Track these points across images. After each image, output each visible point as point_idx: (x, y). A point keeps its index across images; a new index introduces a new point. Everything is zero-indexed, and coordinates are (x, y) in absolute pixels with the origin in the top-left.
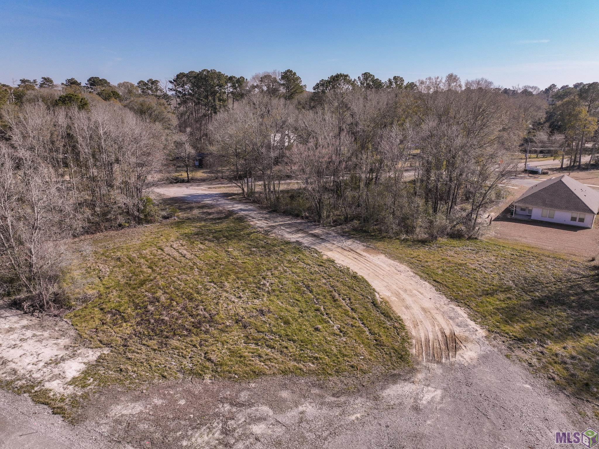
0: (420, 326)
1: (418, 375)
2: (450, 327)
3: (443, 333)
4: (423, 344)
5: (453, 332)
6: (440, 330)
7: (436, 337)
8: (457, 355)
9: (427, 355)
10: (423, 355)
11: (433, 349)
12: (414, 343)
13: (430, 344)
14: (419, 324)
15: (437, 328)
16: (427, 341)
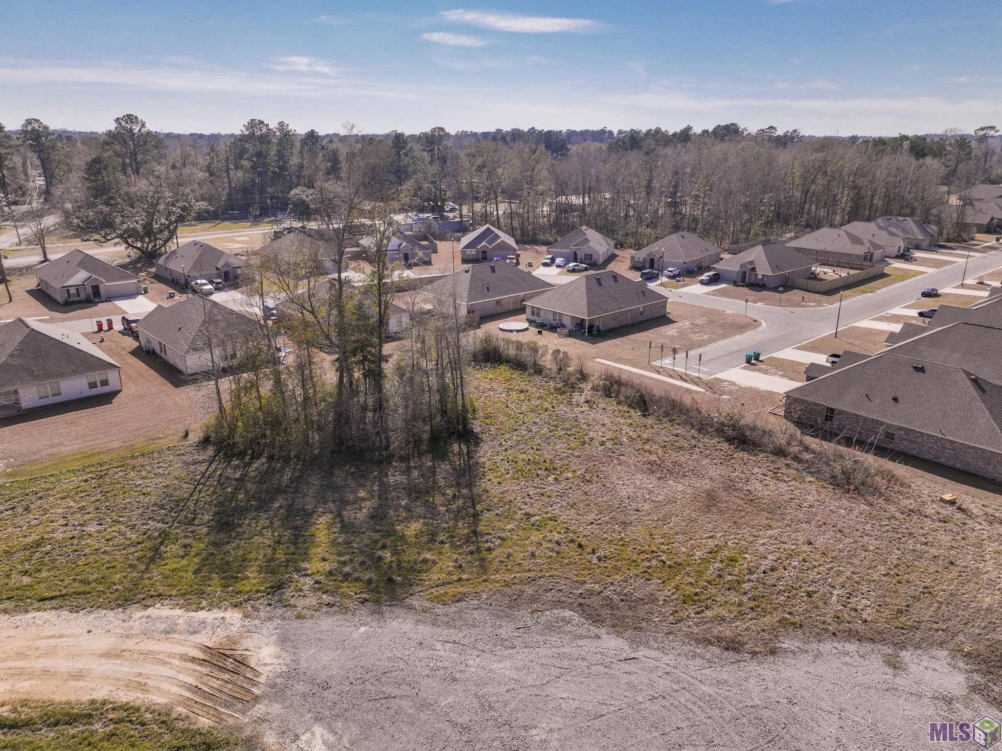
0: (148, 682)
1: (265, 740)
2: (188, 643)
3: (193, 660)
4: (197, 700)
5: (202, 647)
6: (185, 660)
7: (197, 674)
8: (256, 668)
9: (226, 707)
10: (224, 714)
11: (221, 691)
12: (184, 710)
13: (208, 691)
14: (143, 681)
15: (176, 662)
16: (197, 690)
